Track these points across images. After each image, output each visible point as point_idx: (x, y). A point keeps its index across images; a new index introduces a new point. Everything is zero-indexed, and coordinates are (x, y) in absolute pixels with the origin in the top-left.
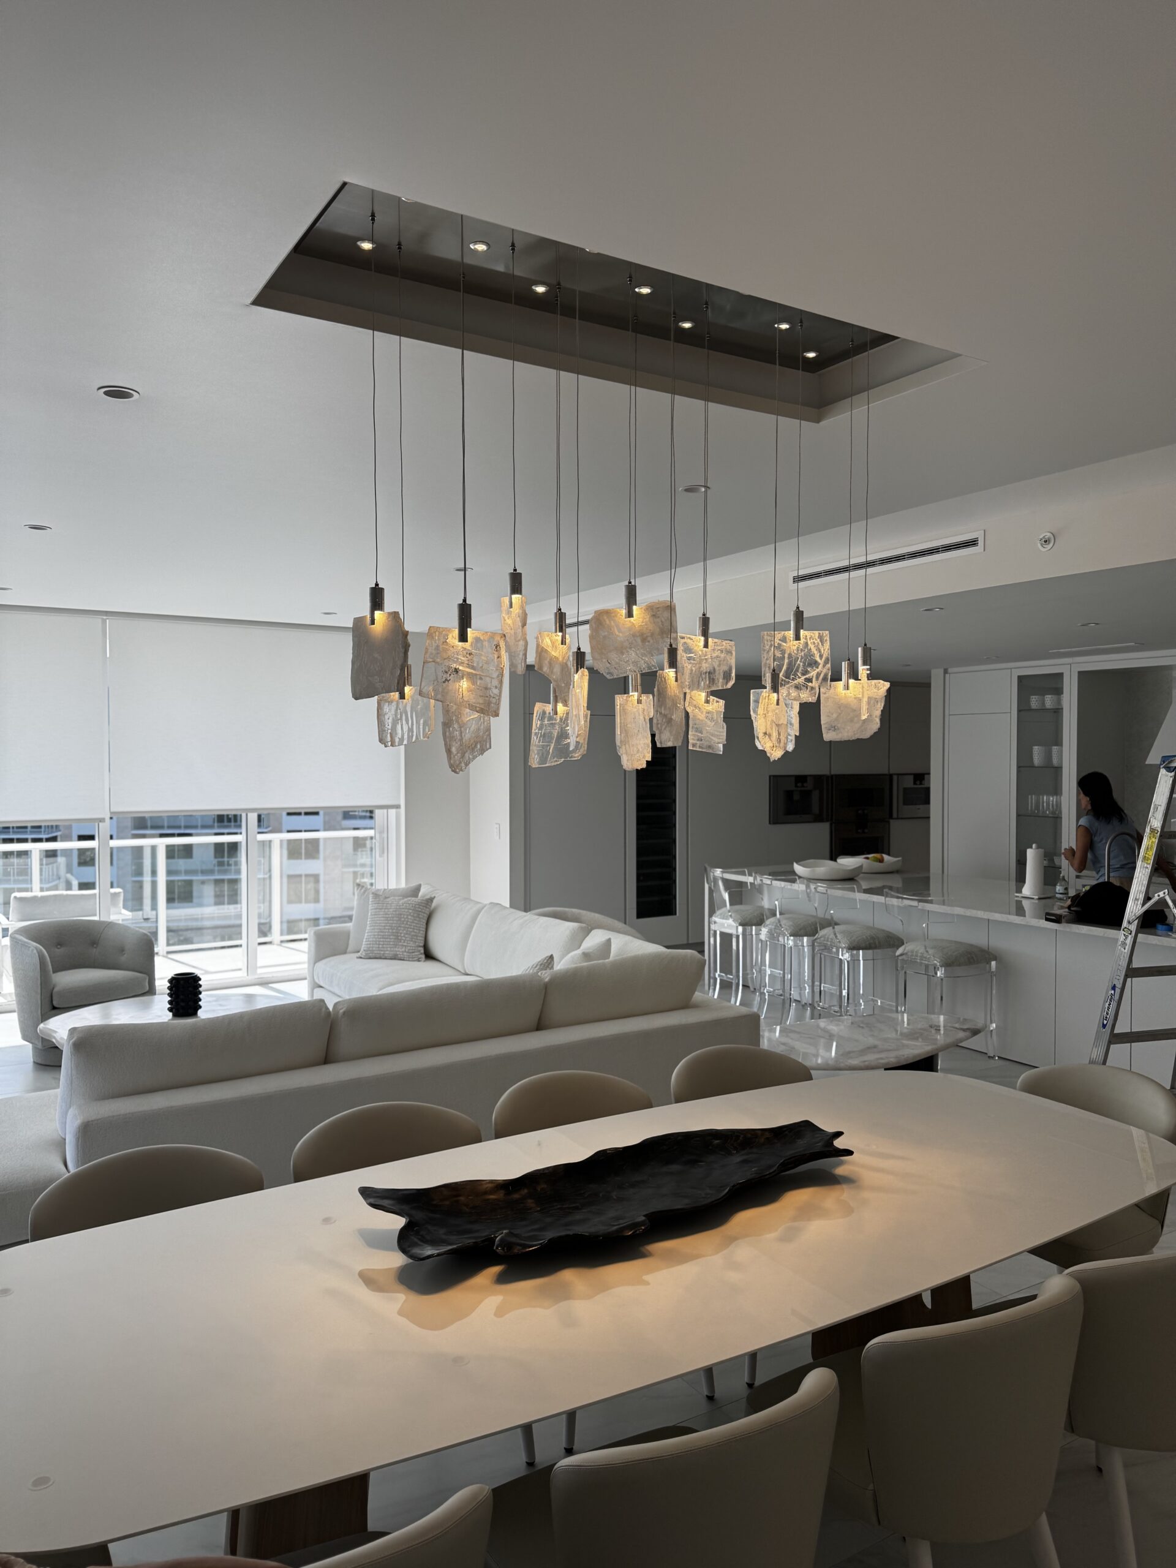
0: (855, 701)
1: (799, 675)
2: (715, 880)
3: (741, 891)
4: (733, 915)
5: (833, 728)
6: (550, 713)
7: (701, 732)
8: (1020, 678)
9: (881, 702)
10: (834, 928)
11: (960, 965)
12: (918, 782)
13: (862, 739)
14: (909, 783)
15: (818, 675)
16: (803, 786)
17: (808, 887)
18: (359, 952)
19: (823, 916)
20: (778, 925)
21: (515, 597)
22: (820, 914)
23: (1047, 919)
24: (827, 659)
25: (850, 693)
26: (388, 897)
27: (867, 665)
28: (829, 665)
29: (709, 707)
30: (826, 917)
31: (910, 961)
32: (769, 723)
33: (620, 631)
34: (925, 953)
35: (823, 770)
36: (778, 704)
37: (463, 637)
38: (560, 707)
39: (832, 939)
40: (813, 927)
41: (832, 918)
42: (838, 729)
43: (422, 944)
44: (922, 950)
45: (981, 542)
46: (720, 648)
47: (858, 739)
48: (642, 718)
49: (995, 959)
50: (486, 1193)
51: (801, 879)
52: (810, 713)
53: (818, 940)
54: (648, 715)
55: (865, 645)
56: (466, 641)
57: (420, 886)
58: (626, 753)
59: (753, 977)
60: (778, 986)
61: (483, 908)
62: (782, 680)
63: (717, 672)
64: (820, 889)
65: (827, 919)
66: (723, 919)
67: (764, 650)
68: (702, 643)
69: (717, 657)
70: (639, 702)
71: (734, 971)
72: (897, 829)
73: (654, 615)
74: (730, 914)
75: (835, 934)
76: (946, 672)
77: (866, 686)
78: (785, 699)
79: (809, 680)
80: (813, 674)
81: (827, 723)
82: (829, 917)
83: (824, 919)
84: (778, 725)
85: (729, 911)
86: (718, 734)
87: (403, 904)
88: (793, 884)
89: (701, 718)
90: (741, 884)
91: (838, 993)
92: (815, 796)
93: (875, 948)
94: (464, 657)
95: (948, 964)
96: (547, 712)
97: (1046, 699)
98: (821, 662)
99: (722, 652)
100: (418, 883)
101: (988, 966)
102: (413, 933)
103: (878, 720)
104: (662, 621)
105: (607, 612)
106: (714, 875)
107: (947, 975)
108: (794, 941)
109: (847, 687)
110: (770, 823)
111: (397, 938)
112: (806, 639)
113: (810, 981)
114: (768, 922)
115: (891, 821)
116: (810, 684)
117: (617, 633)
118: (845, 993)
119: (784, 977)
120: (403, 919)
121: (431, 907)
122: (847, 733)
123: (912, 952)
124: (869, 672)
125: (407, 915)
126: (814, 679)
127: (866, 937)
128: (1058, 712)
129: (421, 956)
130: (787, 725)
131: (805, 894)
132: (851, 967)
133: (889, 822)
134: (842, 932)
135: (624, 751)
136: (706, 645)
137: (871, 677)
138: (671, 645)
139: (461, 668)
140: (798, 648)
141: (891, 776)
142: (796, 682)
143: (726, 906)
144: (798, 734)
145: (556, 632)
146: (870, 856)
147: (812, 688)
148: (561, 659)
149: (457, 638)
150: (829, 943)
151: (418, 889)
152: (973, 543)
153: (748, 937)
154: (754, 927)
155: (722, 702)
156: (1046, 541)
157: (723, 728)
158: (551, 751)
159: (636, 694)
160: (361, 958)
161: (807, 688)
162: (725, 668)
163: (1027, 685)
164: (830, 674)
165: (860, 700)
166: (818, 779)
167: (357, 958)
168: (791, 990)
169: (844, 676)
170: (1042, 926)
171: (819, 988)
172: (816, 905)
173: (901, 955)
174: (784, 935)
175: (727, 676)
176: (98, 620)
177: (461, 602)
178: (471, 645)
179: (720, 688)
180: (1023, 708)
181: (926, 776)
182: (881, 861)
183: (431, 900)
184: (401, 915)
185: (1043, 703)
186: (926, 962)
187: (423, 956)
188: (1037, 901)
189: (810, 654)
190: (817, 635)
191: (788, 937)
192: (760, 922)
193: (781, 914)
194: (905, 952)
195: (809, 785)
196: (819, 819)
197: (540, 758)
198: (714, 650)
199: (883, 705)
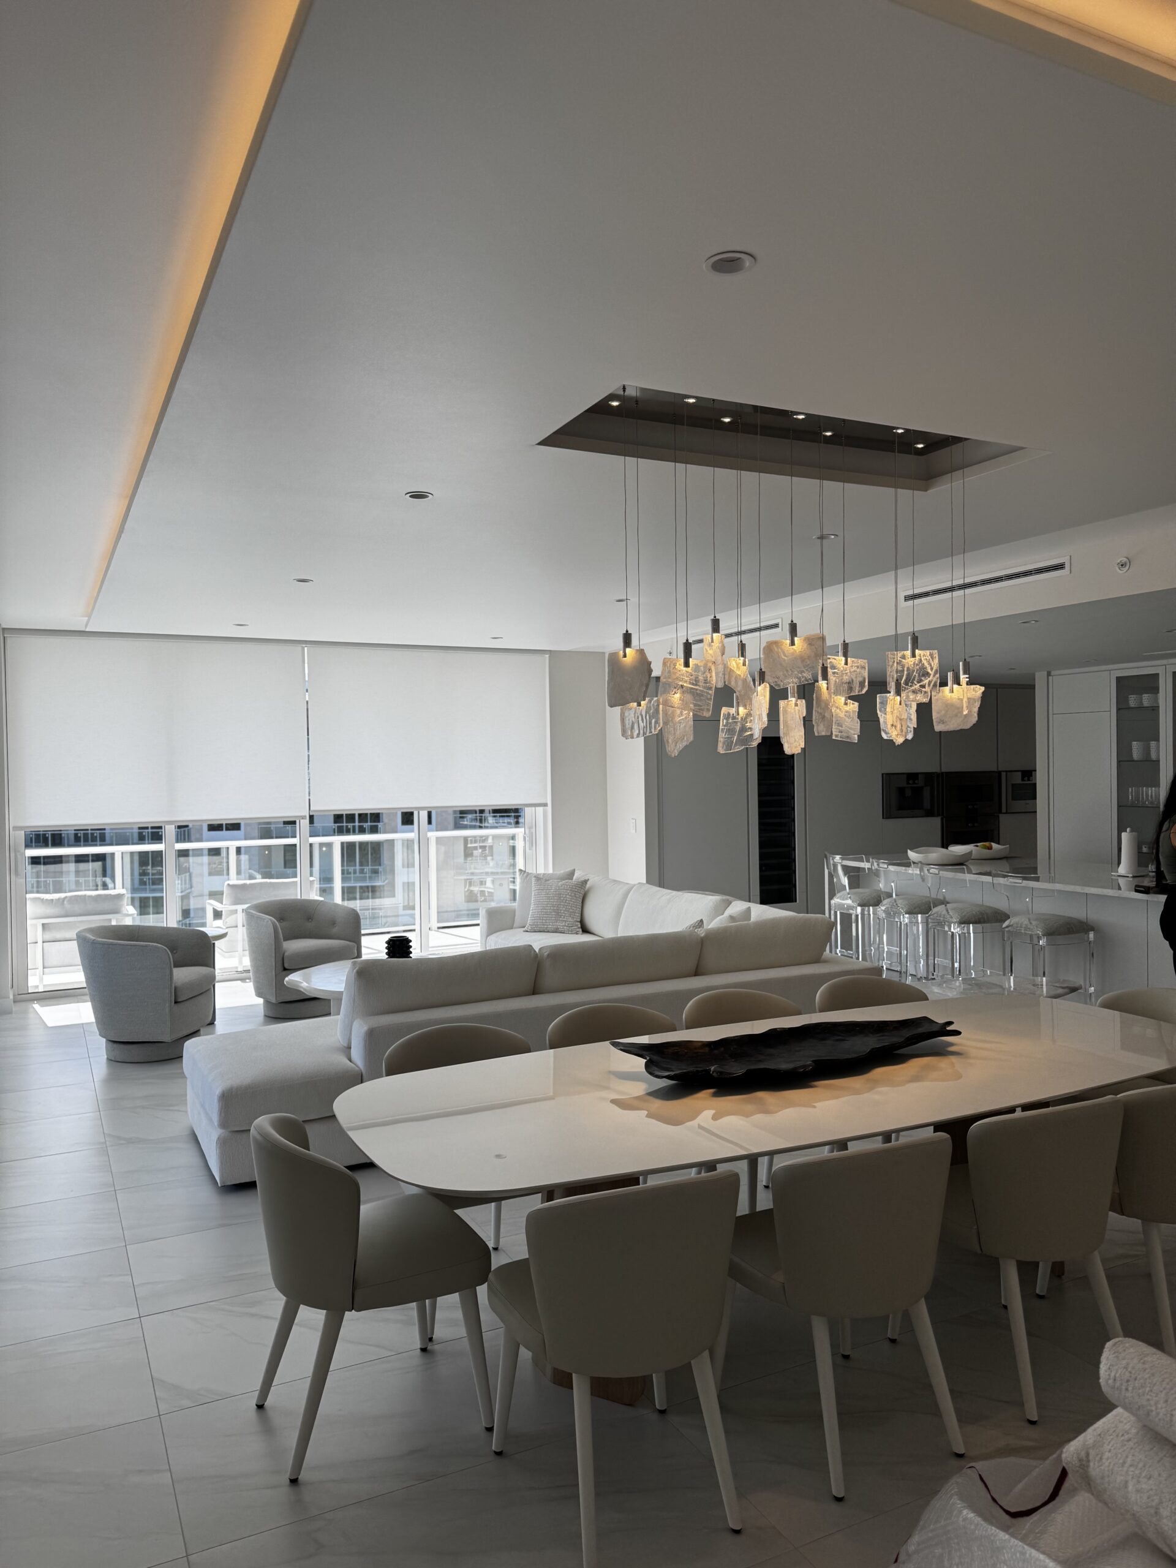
0: (959, 701)
1: (915, 682)
2: (835, 866)
3: (859, 875)
4: (852, 897)
5: (942, 722)
6: (733, 714)
7: (842, 726)
8: (1119, 679)
9: (978, 702)
10: (946, 906)
11: (1060, 934)
12: (1026, 778)
13: (964, 729)
14: (1017, 779)
15: (930, 682)
16: (914, 783)
17: (921, 870)
18: (524, 927)
19: (935, 897)
20: (895, 904)
21: (715, 635)
22: (934, 896)
23: (1137, 891)
24: (936, 671)
25: (955, 695)
26: (548, 880)
27: (966, 674)
28: (938, 675)
29: (847, 708)
30: (938, 897)
31: (1015, 933)
32: (895, 718)
33: (785, 656)
34: (1029, 924)
35: (933, 768)
36: (900, 704)
37: (687, 664)
38: (742, 710)
39: (944, 915)
40: (927, 906)
41: (944, 898)
42: (946, 722)
43: (579, 920)
44: (1026, 922)
45: (1067, 566)
46: (856, 665)
47: (961, 730)
48: (798, 716)
49: (1092, 929)
50: (696, 1049)
51: (915, 864)
52: (924, 711)
53: (931, 917)
54: (802, 715)
55: (965, 660)
56: (689, 667)
57: (574, 870)
58: (787, 742)
59: (871, 953)
60: (895, 959)
61: (633, 887)
62: (903, 687)
63: (854, 682)
64: (931, 871)
65: (939, 899)
66: (843, 900)
67: (889, 666)
68: (843, 662)
69: (855, 671)
70: (796, 705)
71: (854, 947)
72: (1005, 821)
73: (809, 644)
74: (849, 896)
75: (947, 911)
76: (1049, 674)
77: (965, 690)
78: (905, 701)
79: (923, 686)
80: (926, 682)
81: (937, 718)
82: (942, 898)
83: (937, 899)
84: (901, 720)
85: (849, 894)
86: (855, 727)
87: (562, 885)
88: (908, 868)
89: (841, 716)
90: (858, 869)
91: (951, 966)
92: (927, 792)
93: (984, 922)
94: (687, 677)
95: (1050, 933)
96: (731, 714)
97: (1144, 698)
98: (932, 673)
99: (858, 667)
100: (572, 868)
101: (1086, 936)
102: (571, 910)
103: (976, 715)
104: (816, 648)
105: (776, 643)
106: (834, 862)
107: (1049, 943)
108: (910, 918)
109: (952, 691)
110: (883, 818)
111: (558, 914)
112: (920, 656)
113: (925, 956)
114: (885, 902)
115: (1000, 815)
116: (924, 689)
117: (783, 657)
118: (956, 965)
119: (901, 953)
120: (562, 898)
121: (585, 887)
122: (952, 725)
123: (1017, 924)
124: (968, 680)
125: (566, 895)
126: (927, 686)
127: (976, 913)
128: (1155, 709)
129: (578, 930)
130: (907, 719)
131: (920, 878)
132: (962, 941)
133: (998, 816)
134: (954, 909)
135: (786, 740)
136: (846, 663)
137: (969, 683)
138: (823, 665)
139: (685, 685)
140: (914, 663)
141: (999, 773)
142: (913, 688)
143: (845, 889)
144: (916, 727)
145: (739, 657)
146: (979, 844)
147: (925, 692)
148: (742, 676)
149: (683, 664)
150: (942, 919)
151: (572, 873)
152: (1061, 567)
153: (866, 916)
154: (871, 908)
155: (857, 704)
156: (1122, 565)
157: (858, 722)
158: (734, 741)
159: (794, 699)
160: (527, 931)
161: (921, 693)
162: (861, 679)
163: (1125, 685)
164: (939, 681)
165: (962, 700)
166: (929, 776)
167: (524, 931)
168: (907, 963)
169: (950, 683)
170: (1133, 897)
171: (933, 961)
172: (929, 885)
173: (1007, 927)
174: (899, 914)
175: (862, 684)
176: (299, 648)
177: (685, 641)
178: (692, 669)
179: (857, 694)
180: (1122, 707)
181: (1033, 773)
182: (990, 848)
183: (586, 882)
184: (560, 894)
185: (1141, 703)
186: (1030, 932)
187: (581, 930)
188: (1131, 879)
189: (923, 668)
190: (928, 654)
191: (903, 915)
192: (877, 902)
193: (896, 895)
194: (1011, 924)
195: (920, 782)
196: (930, 814)
197: (726, 746)
198: (852, 666)
199: (979, 703)
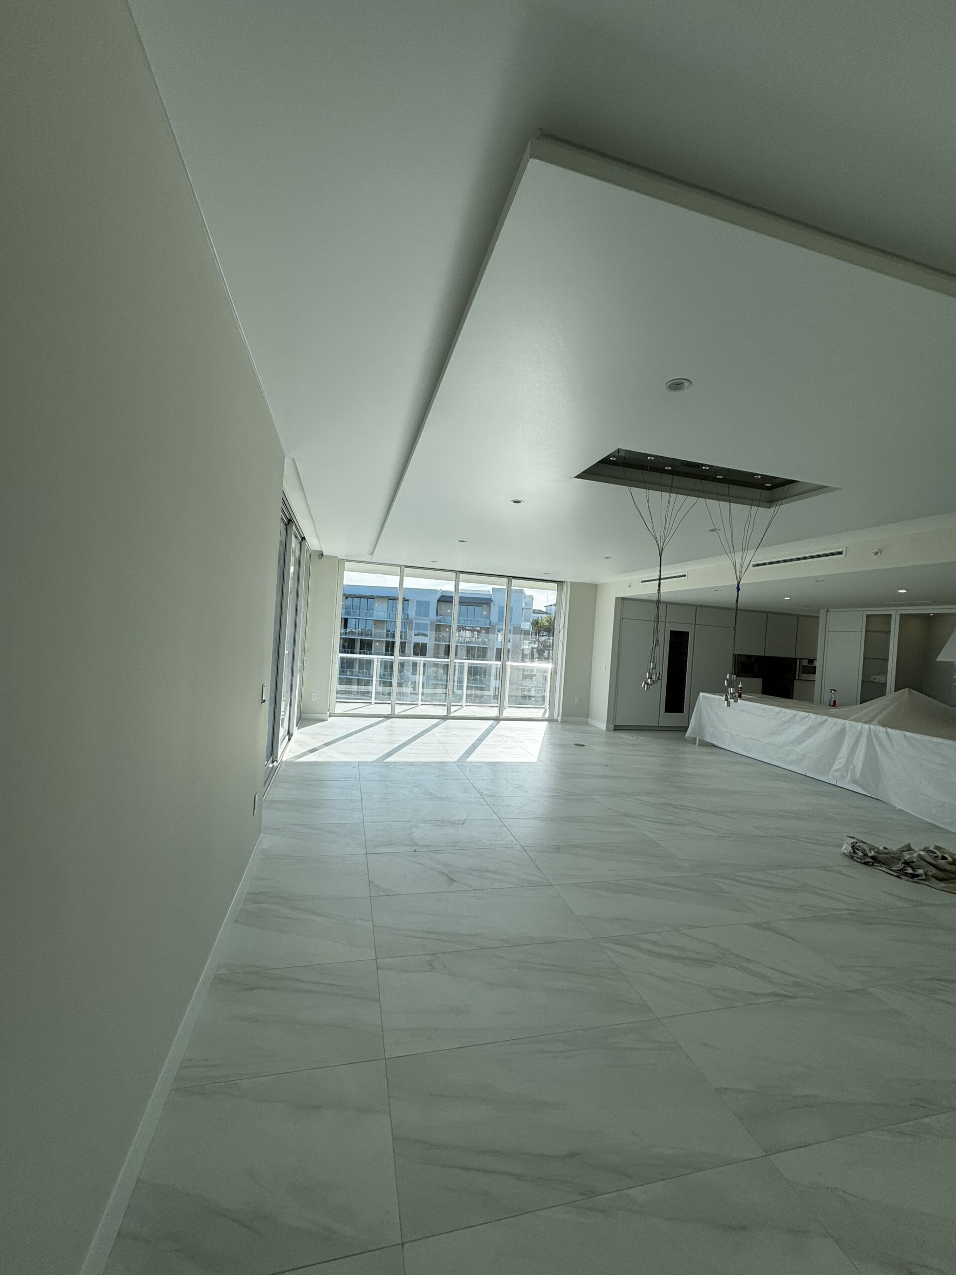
8: (867, 615)
12: (810, 663)
14: (806, 663)
16: (750, 660)
35: (761, 654)
45: (844, 552)
72: (798, 685)
76: (828, 611)
92: (756, 666)
115: (795, 681)
128: (888, 633)
141: (796, 659)
152: (841, 553)
156: (876, 553)
163: (871, 619)
166: (758, 658)
180: (869, 630)
181: (815, 661)
195: (753, 660)
196: (756, 676)
